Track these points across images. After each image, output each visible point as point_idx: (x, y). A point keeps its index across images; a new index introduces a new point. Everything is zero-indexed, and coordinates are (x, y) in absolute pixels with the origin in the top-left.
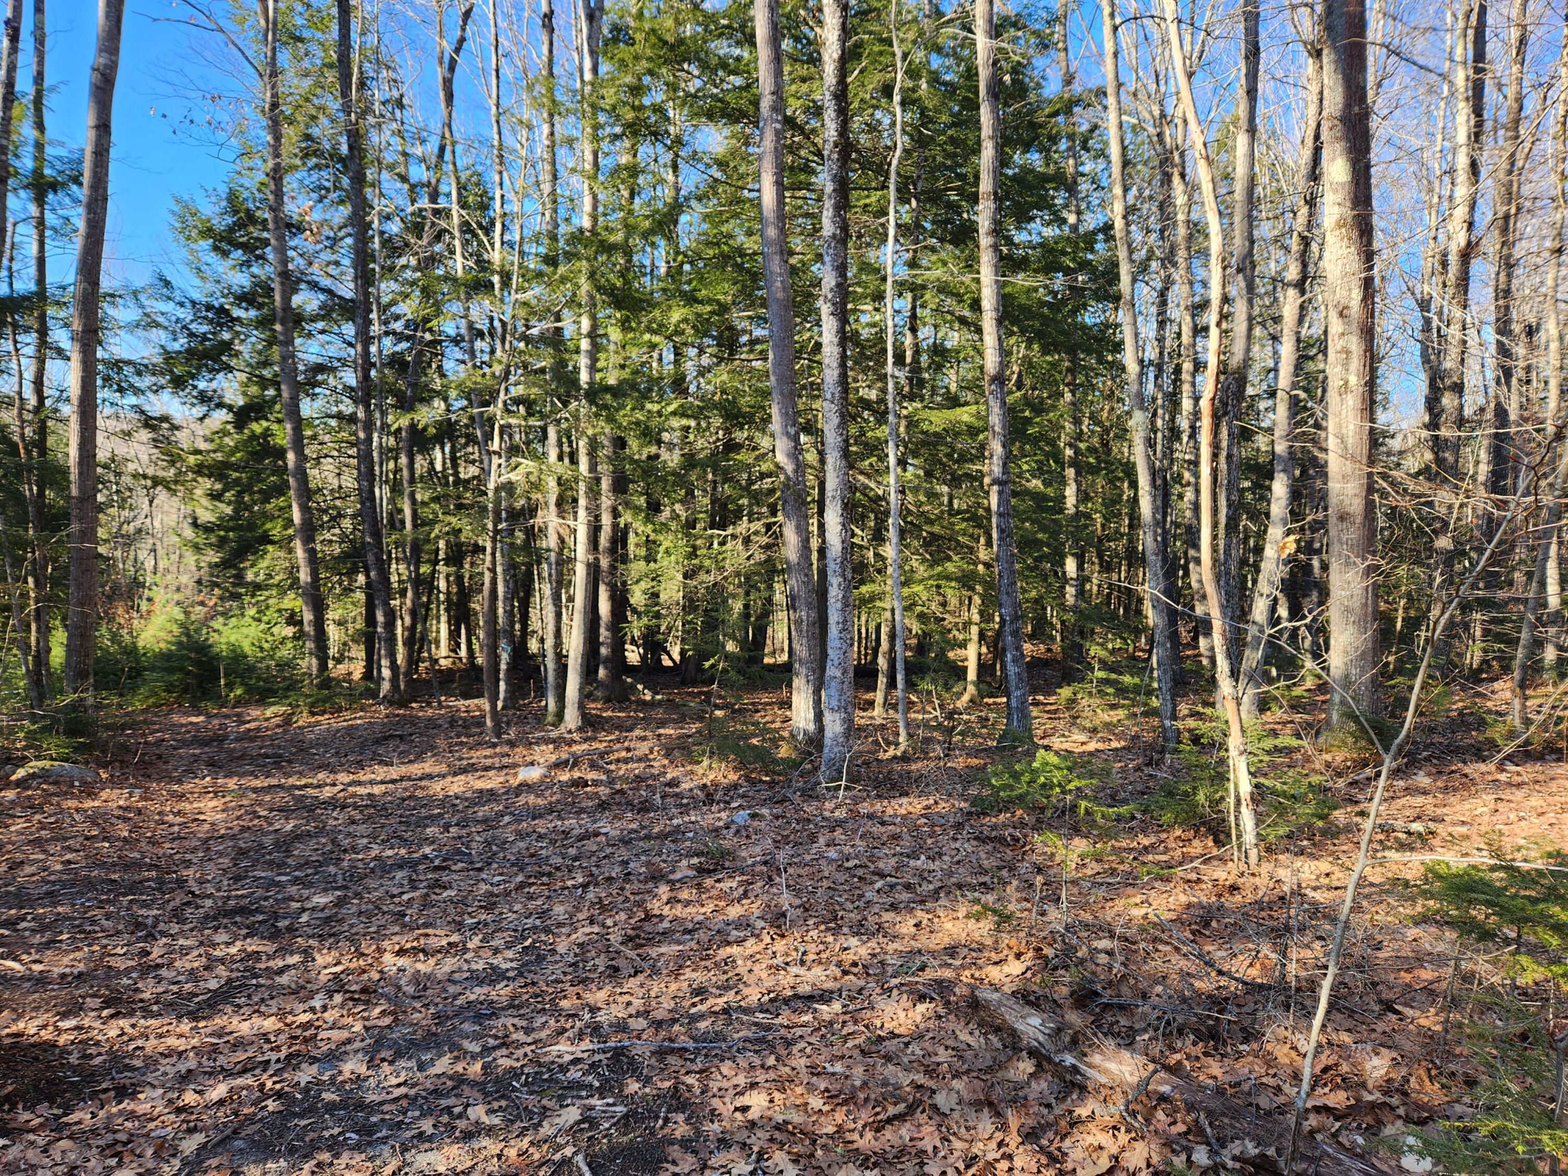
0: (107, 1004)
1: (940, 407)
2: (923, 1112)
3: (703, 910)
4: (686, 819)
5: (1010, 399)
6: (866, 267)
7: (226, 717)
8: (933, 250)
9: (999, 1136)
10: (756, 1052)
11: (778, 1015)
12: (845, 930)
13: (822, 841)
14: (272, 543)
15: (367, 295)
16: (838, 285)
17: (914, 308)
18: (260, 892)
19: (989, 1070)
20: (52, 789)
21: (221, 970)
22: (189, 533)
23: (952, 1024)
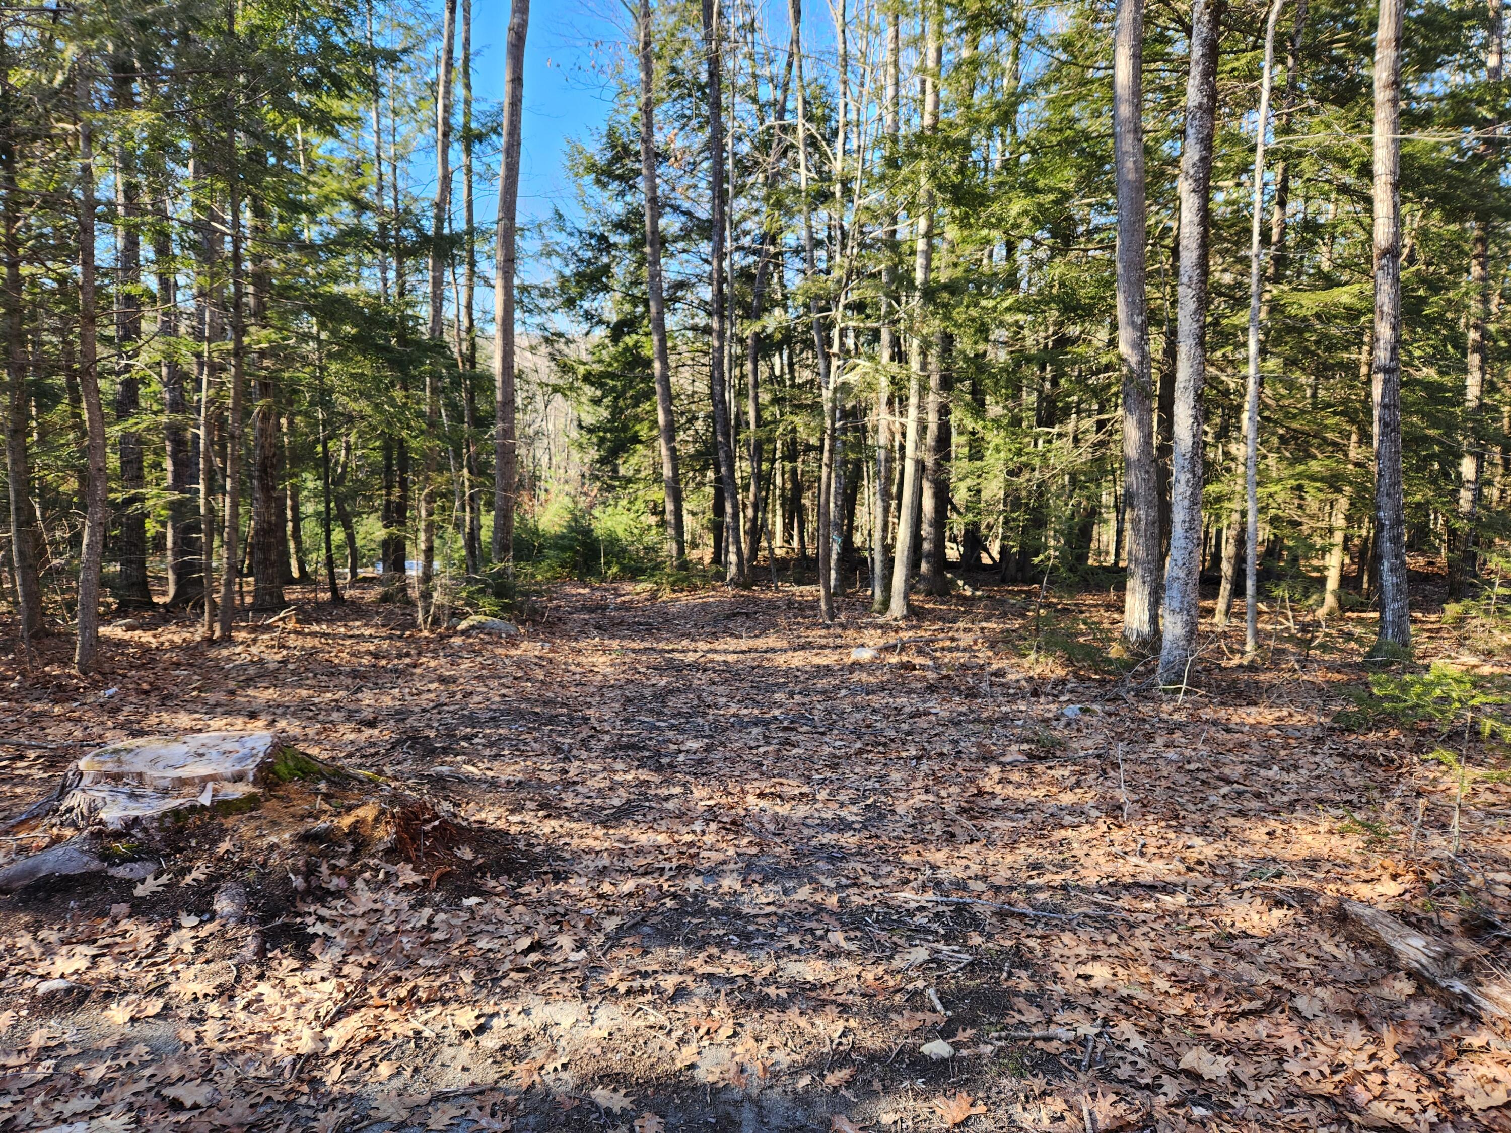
0: (541, 807)
1: (1313, 288)
2: (1282, 1011)
3: (1035, 793)
4: (1015, 707)
5: (1403, 275)
6: (1233, 139)
7: (606, 590)
8: (1311, 113)
9: (1371, 1049)
10: (1097, 928)
11: (1118, 899)
12: (1188, 829)
13: (1160, 741)
14: (640, 442)
15: (722, 213)
16: (1203, 159)
17: (1285, 180)
18: (645, 734)
19: (1359, 983)
20: (487, 638)
21: (621, 791)
22: (574, 433)
23: (1314, 932)
